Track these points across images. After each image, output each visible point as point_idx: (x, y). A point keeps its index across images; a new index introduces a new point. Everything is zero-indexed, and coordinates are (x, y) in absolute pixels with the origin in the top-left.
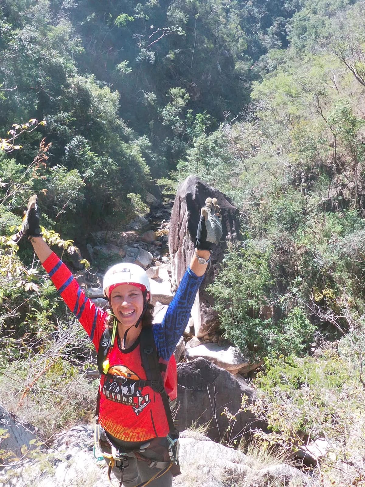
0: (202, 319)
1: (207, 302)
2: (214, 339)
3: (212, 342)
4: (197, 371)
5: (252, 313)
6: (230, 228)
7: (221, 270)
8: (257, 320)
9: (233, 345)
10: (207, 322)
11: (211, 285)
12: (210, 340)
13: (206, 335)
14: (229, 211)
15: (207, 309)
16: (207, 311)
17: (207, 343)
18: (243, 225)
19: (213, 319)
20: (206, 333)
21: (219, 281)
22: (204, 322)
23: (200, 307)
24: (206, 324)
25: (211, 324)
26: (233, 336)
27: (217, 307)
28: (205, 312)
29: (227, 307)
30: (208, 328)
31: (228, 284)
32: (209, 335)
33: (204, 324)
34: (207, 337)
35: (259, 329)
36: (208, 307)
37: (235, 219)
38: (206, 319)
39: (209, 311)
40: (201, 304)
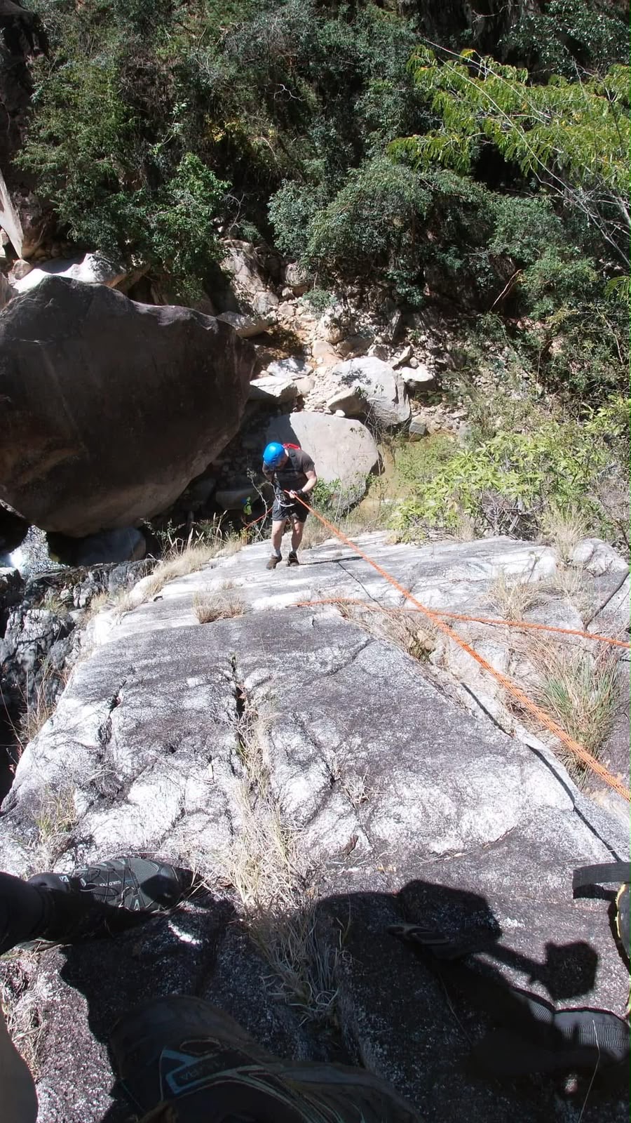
0: (23, 220)
1: (22, 186)
2: (54, 251)
3: (52, 258)
4: (50, 304)
5: (108, 183)
6: (29, 48)
7: (32, 118)
8: (121, 196)
9: (91, 248)
10: (33, 222)
11: (20, 152)
12: (46, 256)
13: (36, 250)
14: (21, 19)
15: (27, 199)
16: (26, 202)
17: (43, 262)
18: (52, 38)
19: (43, 214)
20: (36, 244)
21: (34, 140)
22: (28, 224)
23: (12, 200)
24: (33, 225)
25: (42, 225)
26: (88, 231)
27: (44, 189)
28: (24, 206)
29: (61, 184)
30: (38, 233)
31: (53, 140)
32: (43, 246)
33: (29, 228)
34: (40, 252)
35: (129, 209)
36: (26, 195)
37: (36, 30)
38: (29, 218)
39: (31, 201)
40: (11, 195)
